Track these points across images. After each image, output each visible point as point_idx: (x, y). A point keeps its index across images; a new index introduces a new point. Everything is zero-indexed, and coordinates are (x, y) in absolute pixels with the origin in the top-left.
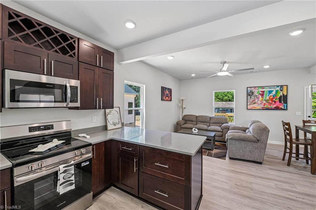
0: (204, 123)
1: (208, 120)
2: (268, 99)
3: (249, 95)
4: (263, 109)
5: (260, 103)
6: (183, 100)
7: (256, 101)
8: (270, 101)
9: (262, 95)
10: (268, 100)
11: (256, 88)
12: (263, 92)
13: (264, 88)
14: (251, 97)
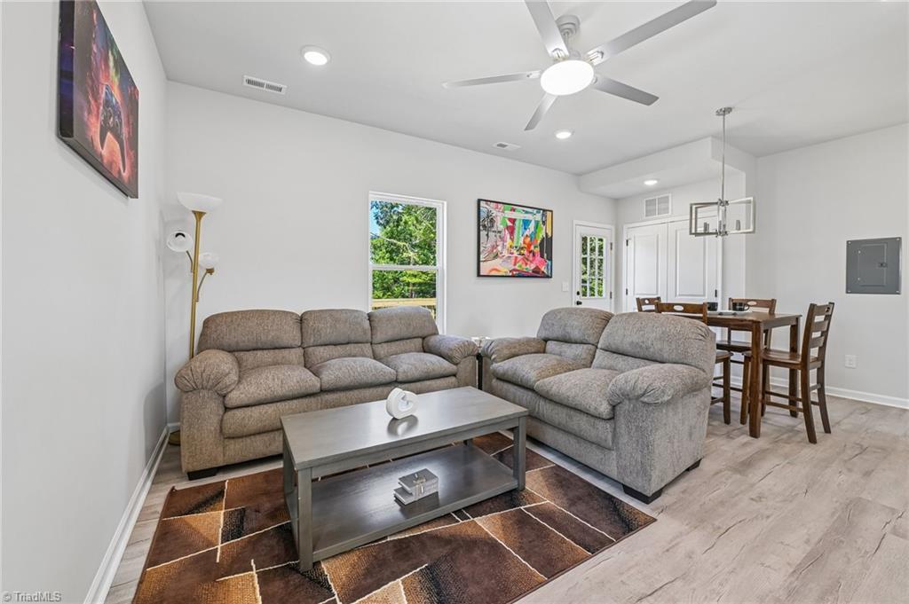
0: (348, 347)
1: (365, 332)
2: (523, 245)
3: (484, 226)
4: (513, 276)
5: (507, 255)
6: (199, 215)
7: (499, 248)
8: (525, 252)
9: (511, 230)
10: (522, 248)
11: (500, 206)
12: (514, 221)
13: (514, 210)
14: (487, 235)
